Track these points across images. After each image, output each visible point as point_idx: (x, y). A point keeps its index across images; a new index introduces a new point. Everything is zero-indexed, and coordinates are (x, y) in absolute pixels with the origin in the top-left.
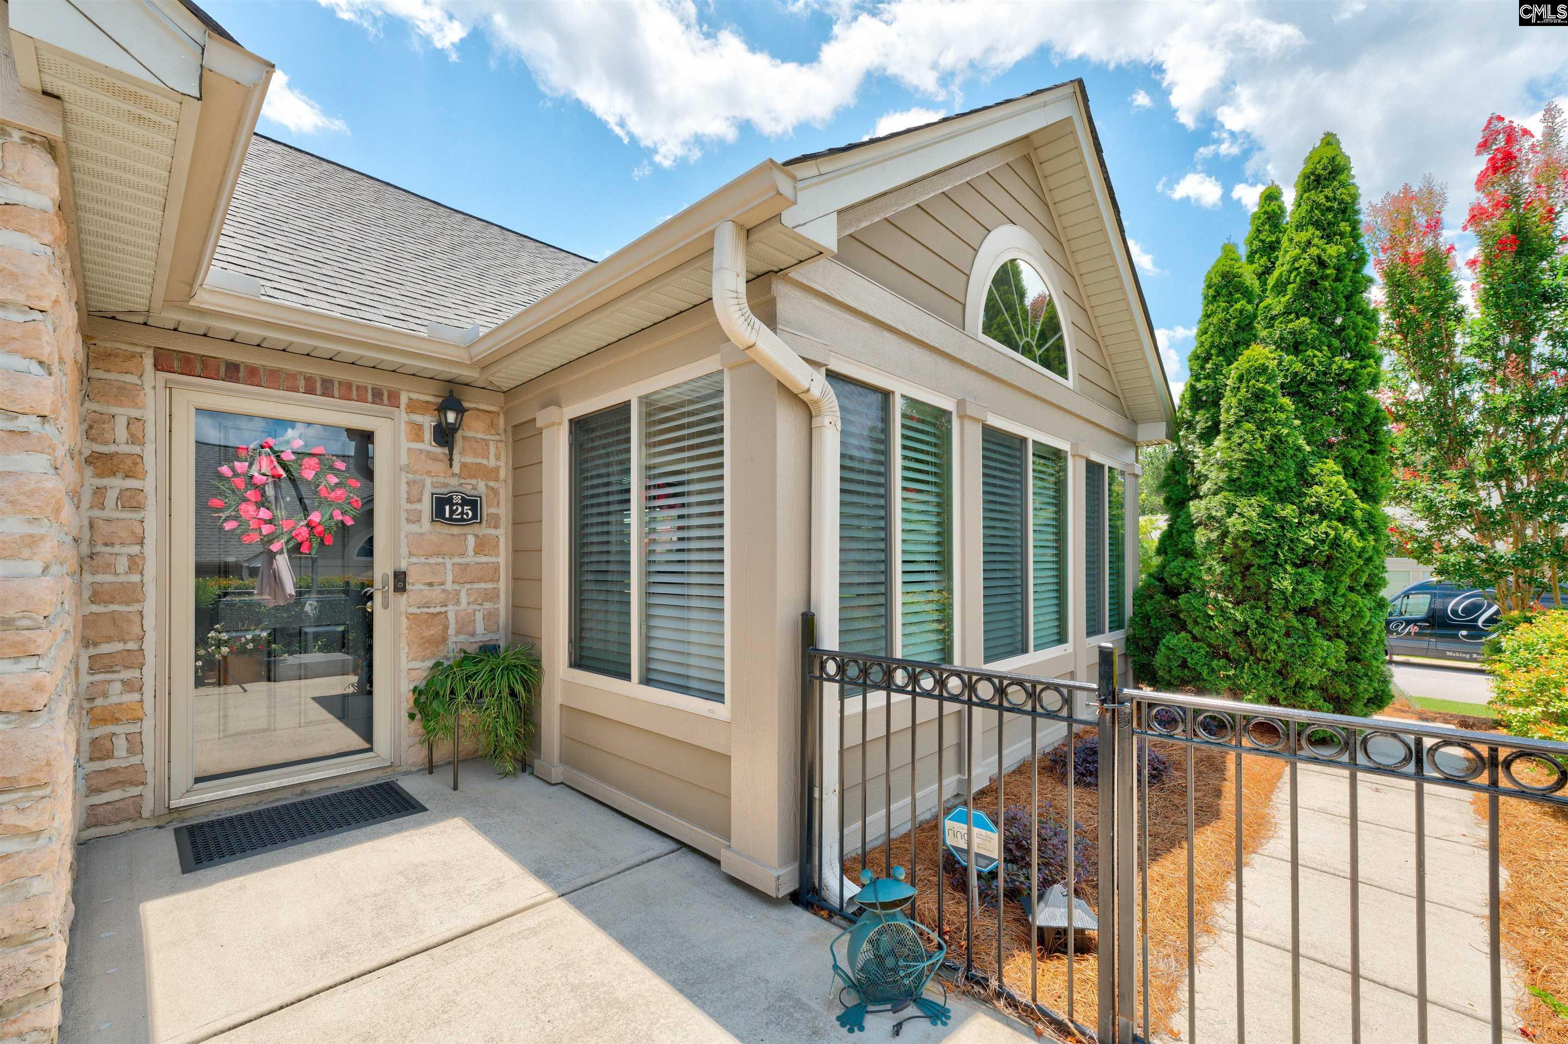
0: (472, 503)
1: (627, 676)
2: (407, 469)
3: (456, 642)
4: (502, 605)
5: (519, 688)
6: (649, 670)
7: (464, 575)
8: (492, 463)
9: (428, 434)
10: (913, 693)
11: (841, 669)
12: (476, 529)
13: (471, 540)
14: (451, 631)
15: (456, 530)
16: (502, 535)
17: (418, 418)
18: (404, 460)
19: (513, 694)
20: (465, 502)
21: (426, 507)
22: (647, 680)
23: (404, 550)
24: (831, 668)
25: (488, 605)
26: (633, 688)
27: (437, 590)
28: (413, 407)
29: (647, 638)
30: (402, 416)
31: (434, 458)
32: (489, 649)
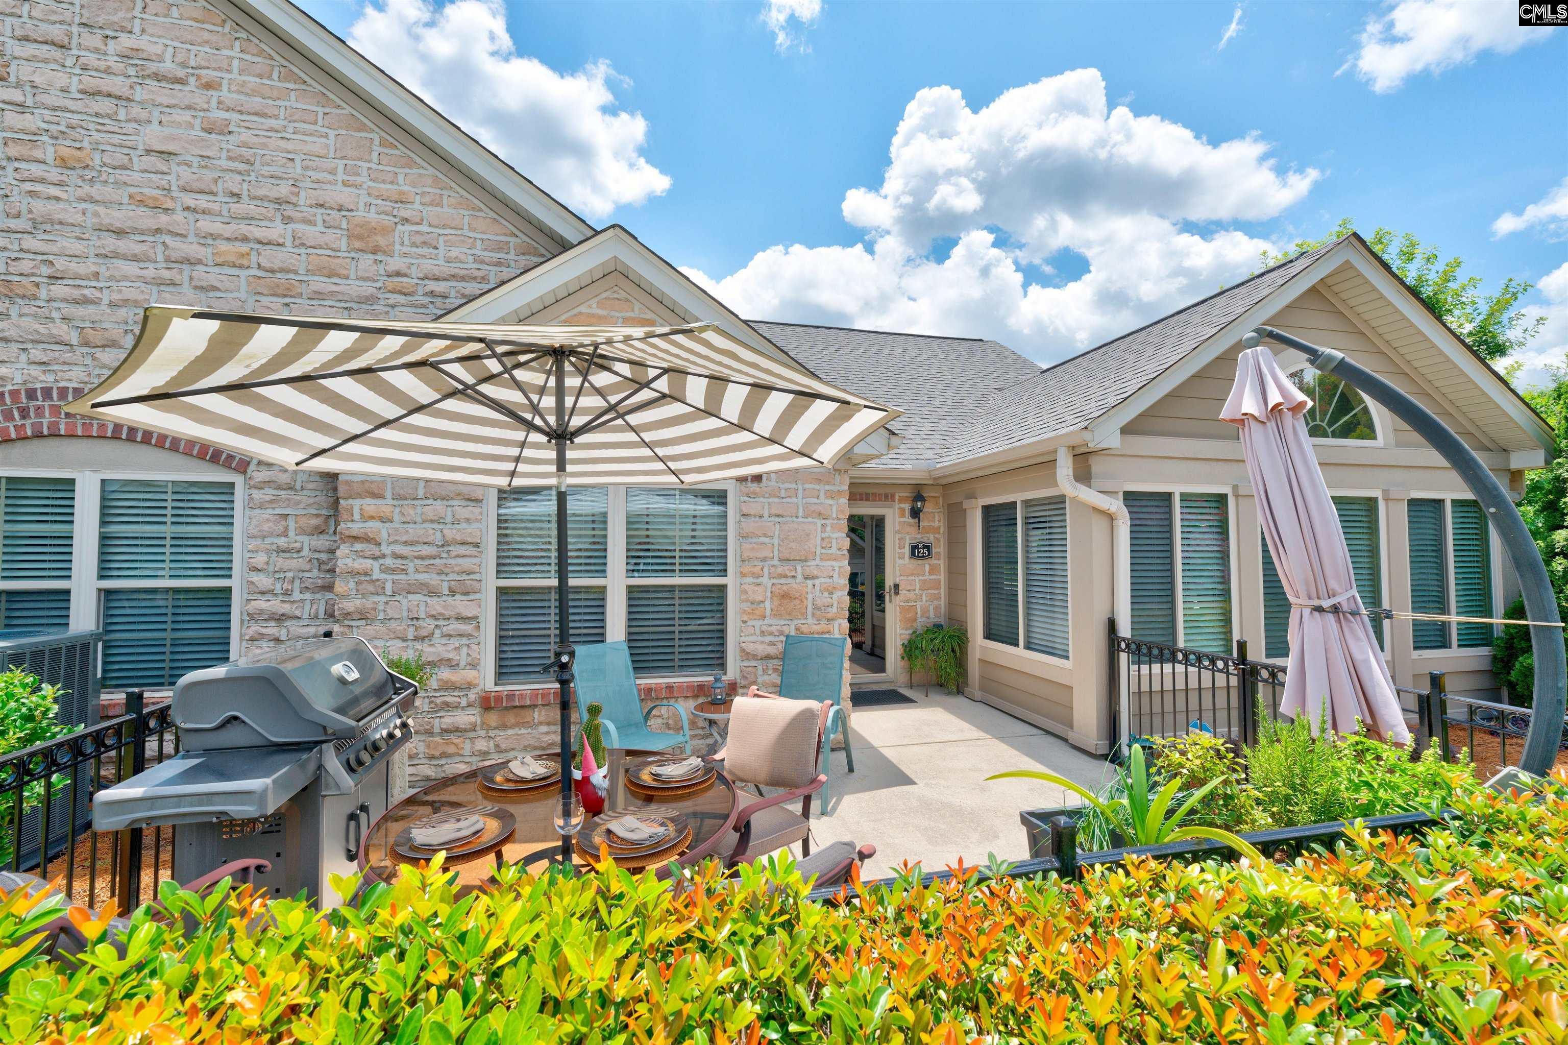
0: (928, 547)
1: (1017, 645)
2: (899, 532)
3: (921, 623)
4: (943, 602)
5: (957, 648)
6: (1029, 642)
7: (925, 586)
8: (937, 524)
9: (907, 513)
10: (1199, 667)
11: (1128, 646)
12: (929, 561)
13: (927, 567)
14: (919, 615)
15: (920, 562)
16: (941, 563)
17: (902, 505)
18: (897, 528)
19: (953, 651)
20: (924, 547)
21: (907, 551)
22: (1028, 647)
23: (898, 573)
24: (1123, 645)
25: (936, 602)
26: (1020, 651)
27: (912, 593)
28: (901, 500)
29: (1028, 626)
30: (897, 505)
31: (910, 525)
32: (938, 626)
